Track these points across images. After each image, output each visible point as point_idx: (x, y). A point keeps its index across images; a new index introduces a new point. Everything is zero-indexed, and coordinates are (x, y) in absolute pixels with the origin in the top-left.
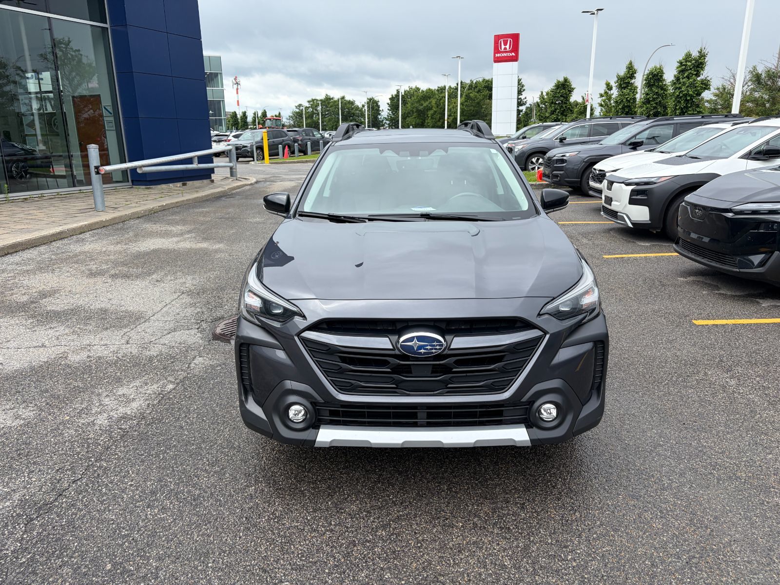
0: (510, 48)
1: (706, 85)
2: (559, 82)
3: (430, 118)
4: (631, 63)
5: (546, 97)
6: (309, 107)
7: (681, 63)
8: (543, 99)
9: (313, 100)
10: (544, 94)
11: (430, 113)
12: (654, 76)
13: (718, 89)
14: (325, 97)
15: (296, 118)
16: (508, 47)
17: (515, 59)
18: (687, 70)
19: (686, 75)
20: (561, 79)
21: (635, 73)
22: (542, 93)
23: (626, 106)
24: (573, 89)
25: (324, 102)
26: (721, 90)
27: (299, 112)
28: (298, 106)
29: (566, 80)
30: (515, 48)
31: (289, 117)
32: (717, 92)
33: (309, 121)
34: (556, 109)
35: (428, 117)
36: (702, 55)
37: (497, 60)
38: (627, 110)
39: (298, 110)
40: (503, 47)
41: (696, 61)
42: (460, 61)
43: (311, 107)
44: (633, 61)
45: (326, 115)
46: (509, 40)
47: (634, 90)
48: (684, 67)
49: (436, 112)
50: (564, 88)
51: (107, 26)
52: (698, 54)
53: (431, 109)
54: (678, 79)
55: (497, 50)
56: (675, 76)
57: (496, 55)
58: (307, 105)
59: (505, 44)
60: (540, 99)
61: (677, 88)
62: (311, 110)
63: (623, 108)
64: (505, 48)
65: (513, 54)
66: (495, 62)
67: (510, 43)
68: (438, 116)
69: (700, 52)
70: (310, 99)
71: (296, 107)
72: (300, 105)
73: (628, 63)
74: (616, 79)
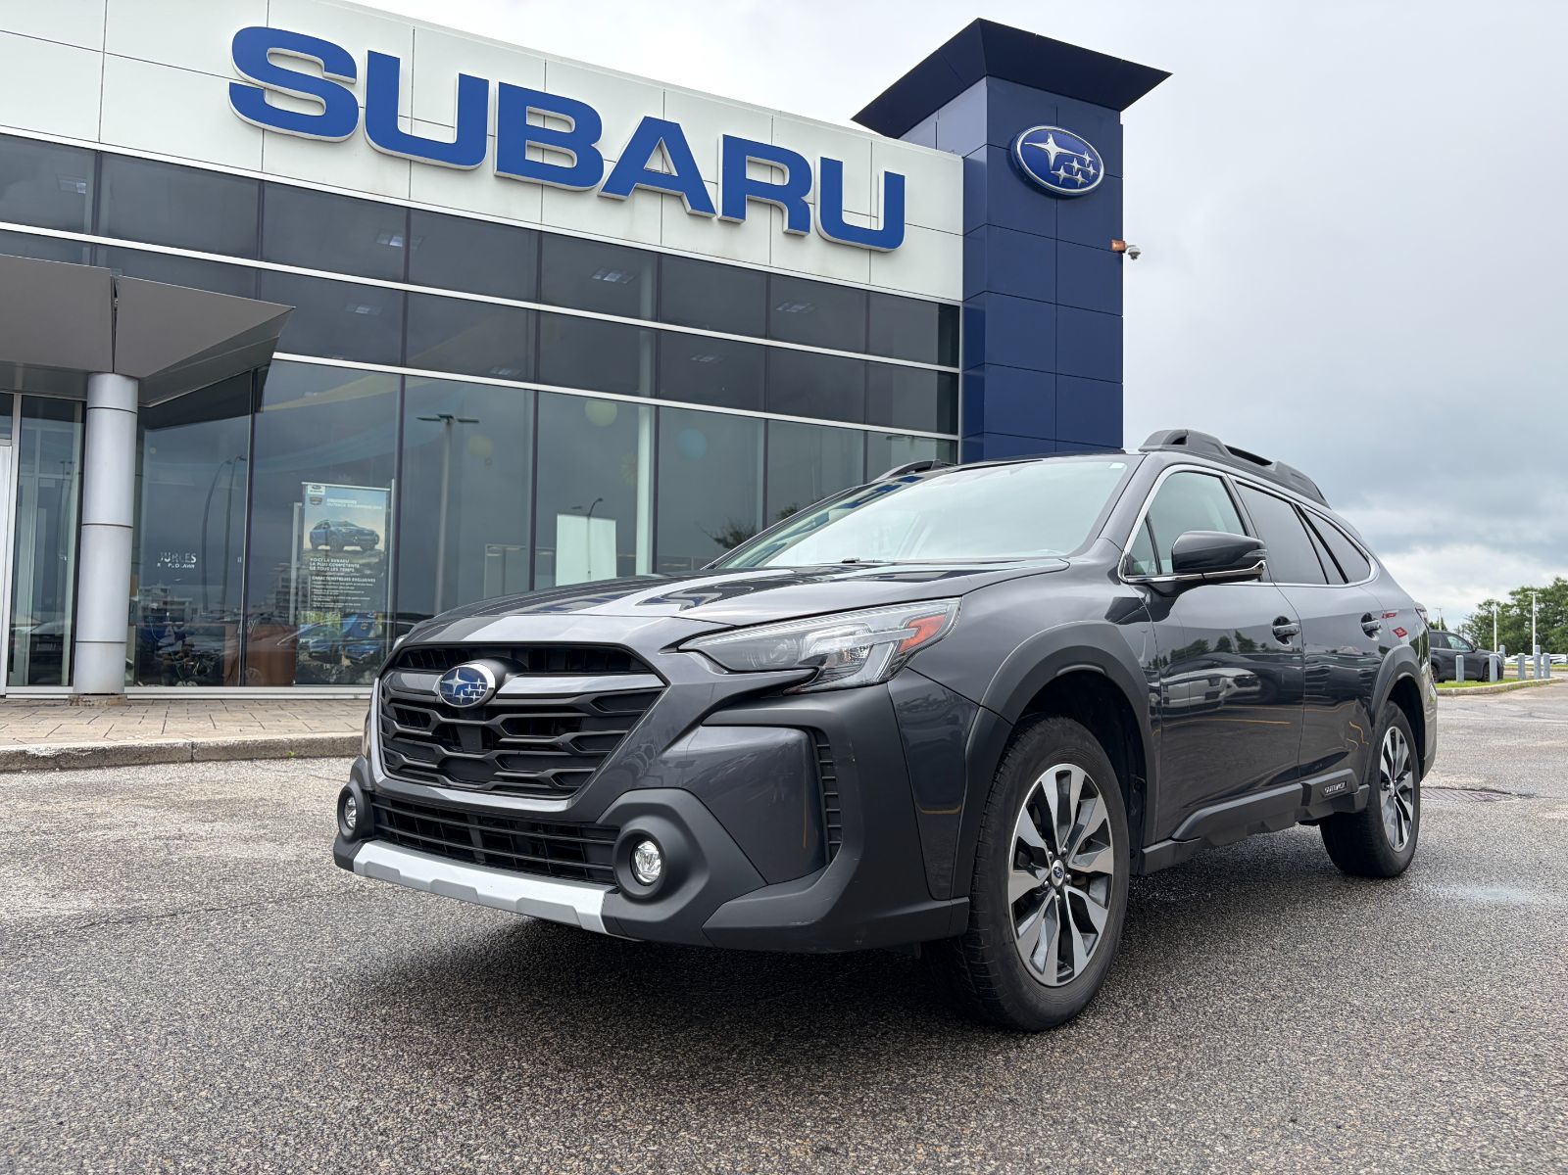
6: (1512, 607)
9: (1524, 590)
14: (1552, 584)
15: (1480, 629)
25: (1551, 593)
27: (1486, 618)
28: (1485, 604)
31: (1463, 626)
33: (1510, 635)
39: (1484, 613)
43: (1518, 605)
45: (1557, 621)
51: (958, 438)
58: (1509, 600)
62: (1518, 611)
70: (1517, 588)
71: (1480, 606)
72: (1490, 603)
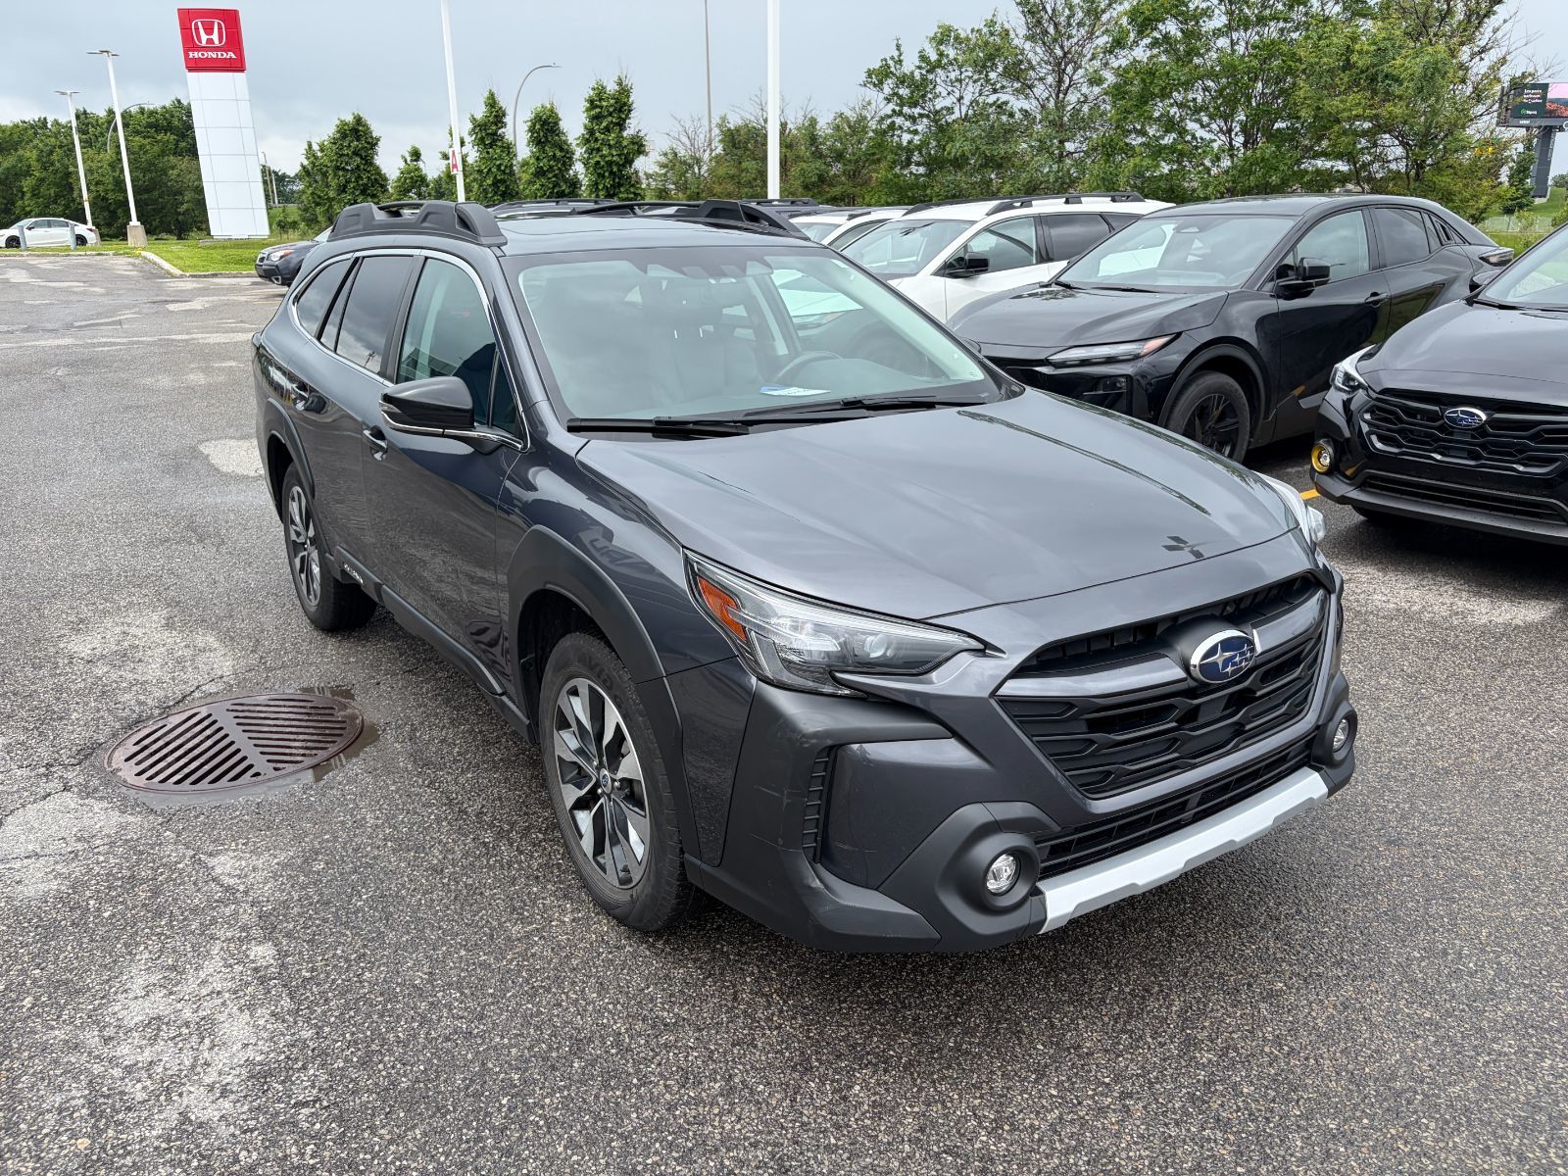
0: (220, 40)
1: (639, 147)
2: (344, 124)
3: (28, 195)
4: (492, 96)
5: (319, 154)
7: (591, 101)
8: (316, 158)
10: (316, 147)
11: (27, 184)
12: (545, 123)
13: (665, 154)
16: (215, 37)
17: (237, 66)
18: (605, 117)
19: (604, 124)
20: (349, 118)
21: (504, 115)
22: (310, 146)
23: (500, 181)
24: (378, 140)
26: (670, 157)
29: (359, 120)
30: (234, 40)
32: (663, 159)
34: (348, 182)
35: (23, 193)
36: (624, 91)
37: (195, 66)
38: (502, 188)
40: (204, 37)
41: (617, 100)
42: (110, 62)
44: (495, 91)
46: (216, 22)
47: (508, 148)
48: (598, 110)
49: (42, 180)
50: (356, 139)
52: (617, 88)
53: (28, 173)
54: (591, 132)
55: (189, 43)
56: (586, 127)
57: (191, 55)
59: (209, 30)
60: (308, 158)
61: (593, 150)
63: (496, 183)
64: (210, 41)
65: (231, 55)
66: (191, 69)
67: (220, 29)
68: (52, 191)
69: (620, 84)
73: (487, 94)
74: (471, 126)
